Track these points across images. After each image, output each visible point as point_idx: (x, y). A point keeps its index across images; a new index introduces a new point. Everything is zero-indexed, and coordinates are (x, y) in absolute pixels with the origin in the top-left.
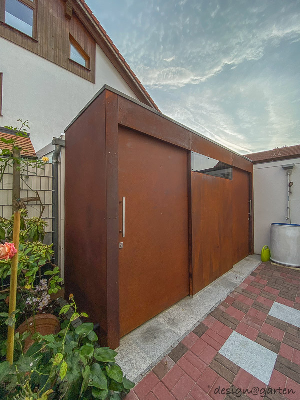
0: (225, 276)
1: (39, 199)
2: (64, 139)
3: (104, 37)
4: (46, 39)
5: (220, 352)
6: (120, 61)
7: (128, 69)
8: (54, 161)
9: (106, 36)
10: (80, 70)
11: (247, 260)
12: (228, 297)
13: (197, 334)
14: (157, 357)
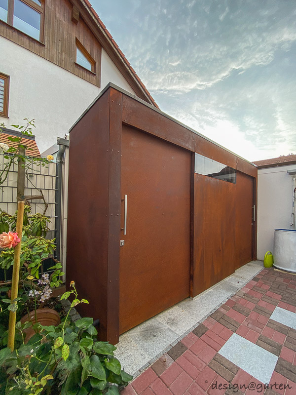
0: (227, 279)
1: (42, 197)
2: (68, 139)
3: (110, 42)
4: (52, 42)
5: (219, 352)
6: (126, 65)
7: (132, 73)
8: (58, 161)
9: (111, 40)
10: (85, 74)
11: (249, 265)
12: (229, 300)
13: (196, 334)
14: (156, 354)
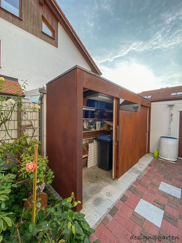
1: (32, 125)
2: (45, 89)
4: (27, 18)
5: (135, 211)
6: (73, 33)
8: (40, 102)
10: (48, 39)
12: (137, 179)
13: (122, 201)
14: (103, 214)
